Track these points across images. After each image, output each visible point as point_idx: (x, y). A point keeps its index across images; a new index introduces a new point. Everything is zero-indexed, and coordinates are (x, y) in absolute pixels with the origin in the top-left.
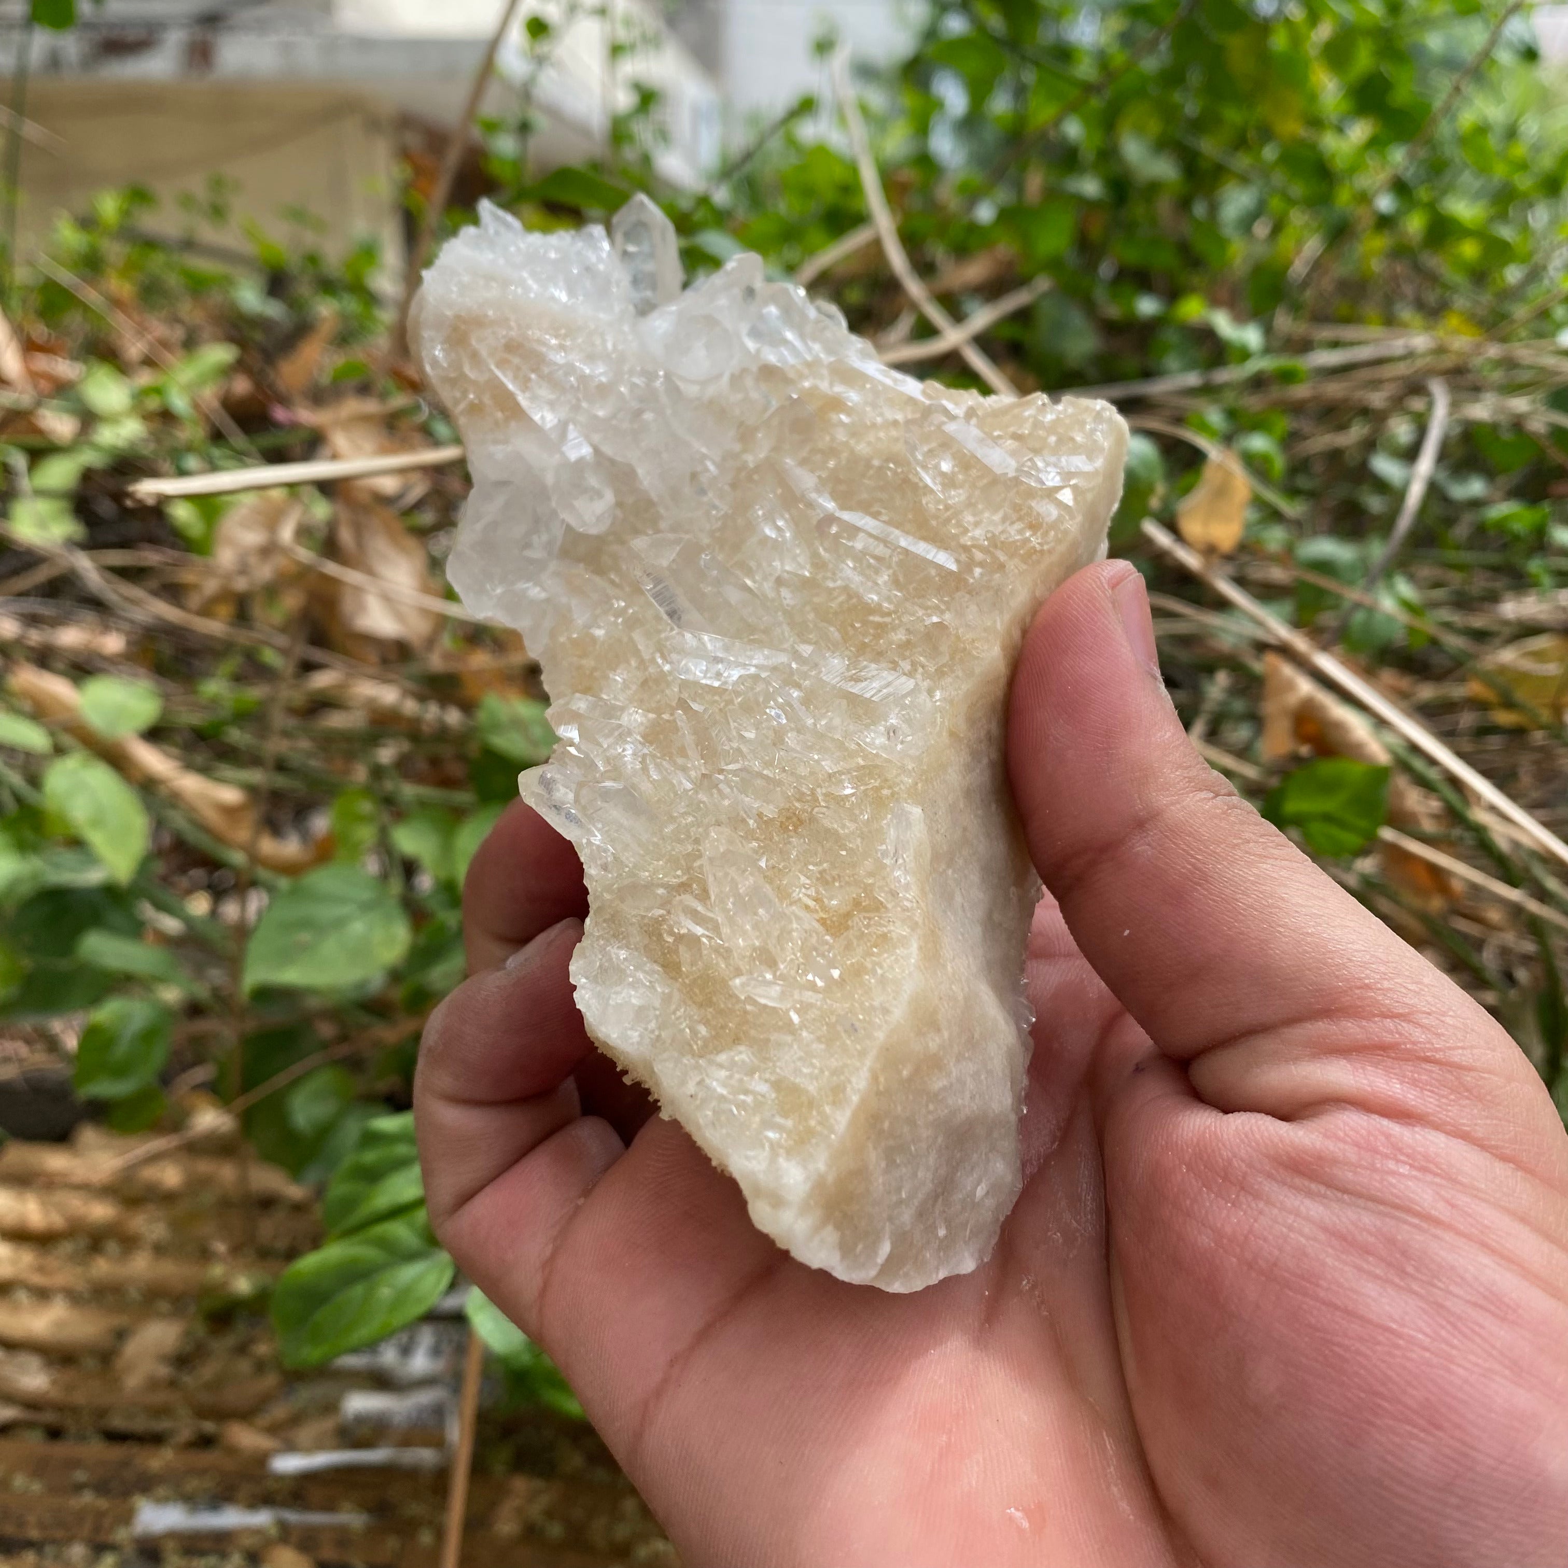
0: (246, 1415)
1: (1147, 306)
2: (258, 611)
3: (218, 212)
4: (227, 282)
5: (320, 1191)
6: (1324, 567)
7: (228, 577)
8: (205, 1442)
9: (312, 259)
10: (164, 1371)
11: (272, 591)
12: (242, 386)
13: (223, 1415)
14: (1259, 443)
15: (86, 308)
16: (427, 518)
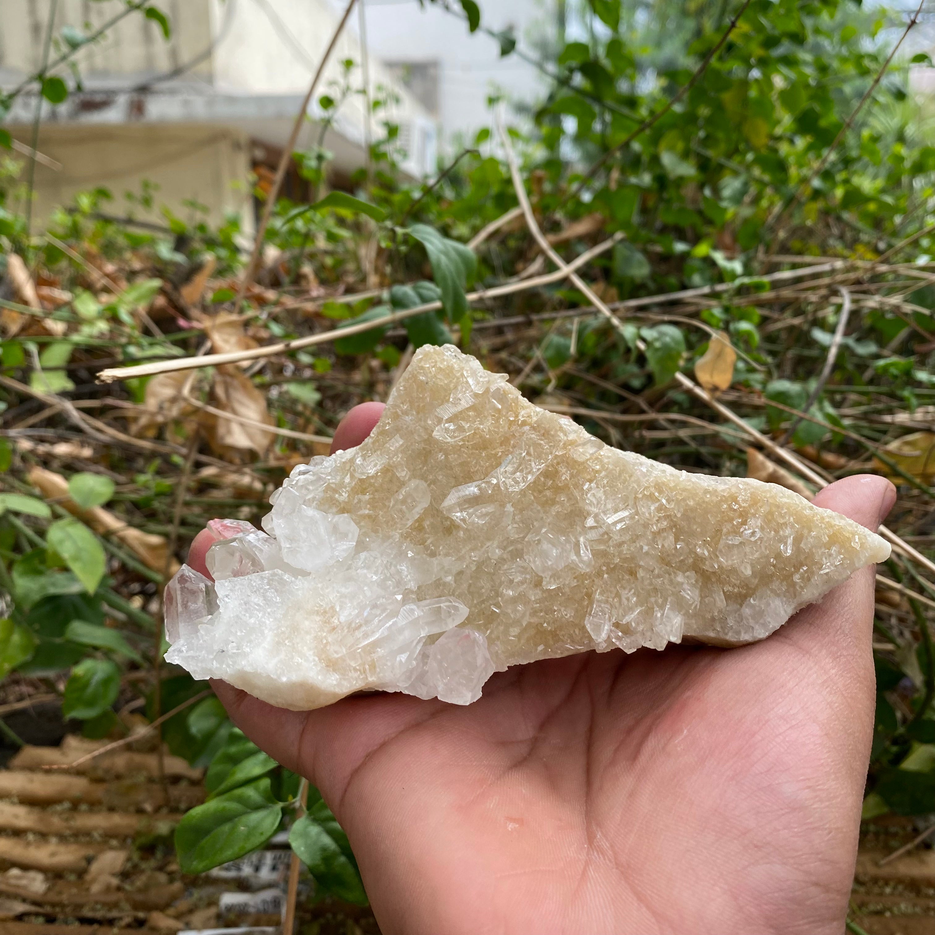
0: (162, 908)
1: (680, 247)
2: (168, 435)
3: (147, 202)
4: (153, 242)
5: (205, 773)
6: (781, 397)
7: (153, 414)
8: (140, 923)
9: (202, 228)
10: (115, 881)
11: (178, 422)
12: (161, 301)
13: (150, 907)
14: (745, 326)
15: (70, 259)
16: (267, 378)
